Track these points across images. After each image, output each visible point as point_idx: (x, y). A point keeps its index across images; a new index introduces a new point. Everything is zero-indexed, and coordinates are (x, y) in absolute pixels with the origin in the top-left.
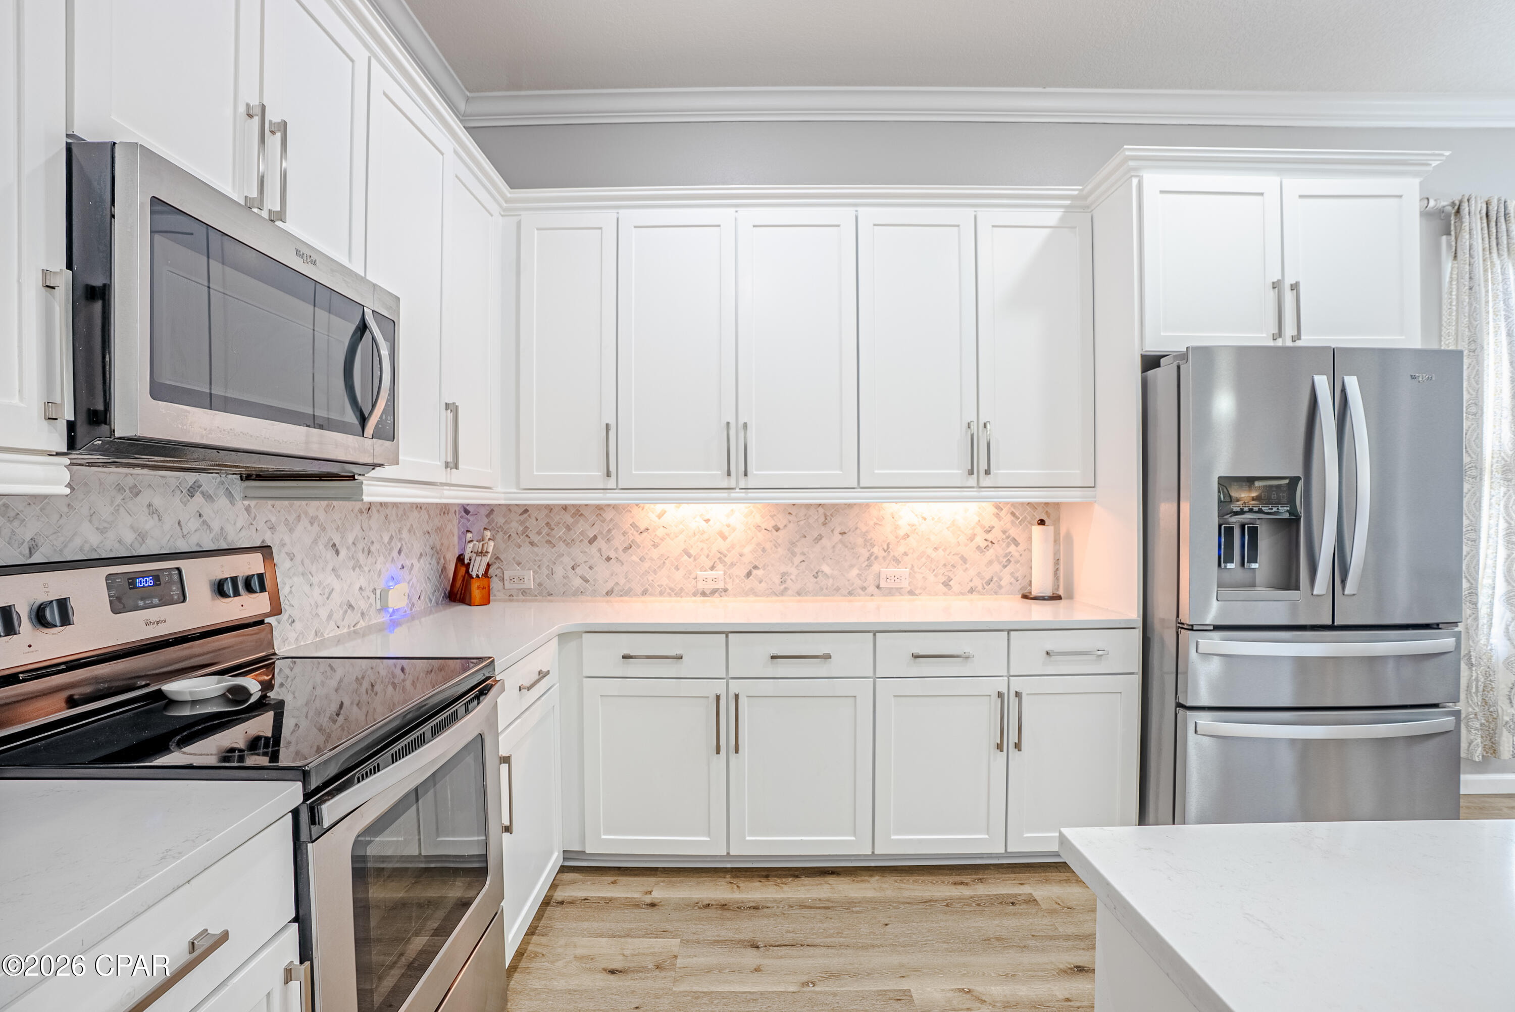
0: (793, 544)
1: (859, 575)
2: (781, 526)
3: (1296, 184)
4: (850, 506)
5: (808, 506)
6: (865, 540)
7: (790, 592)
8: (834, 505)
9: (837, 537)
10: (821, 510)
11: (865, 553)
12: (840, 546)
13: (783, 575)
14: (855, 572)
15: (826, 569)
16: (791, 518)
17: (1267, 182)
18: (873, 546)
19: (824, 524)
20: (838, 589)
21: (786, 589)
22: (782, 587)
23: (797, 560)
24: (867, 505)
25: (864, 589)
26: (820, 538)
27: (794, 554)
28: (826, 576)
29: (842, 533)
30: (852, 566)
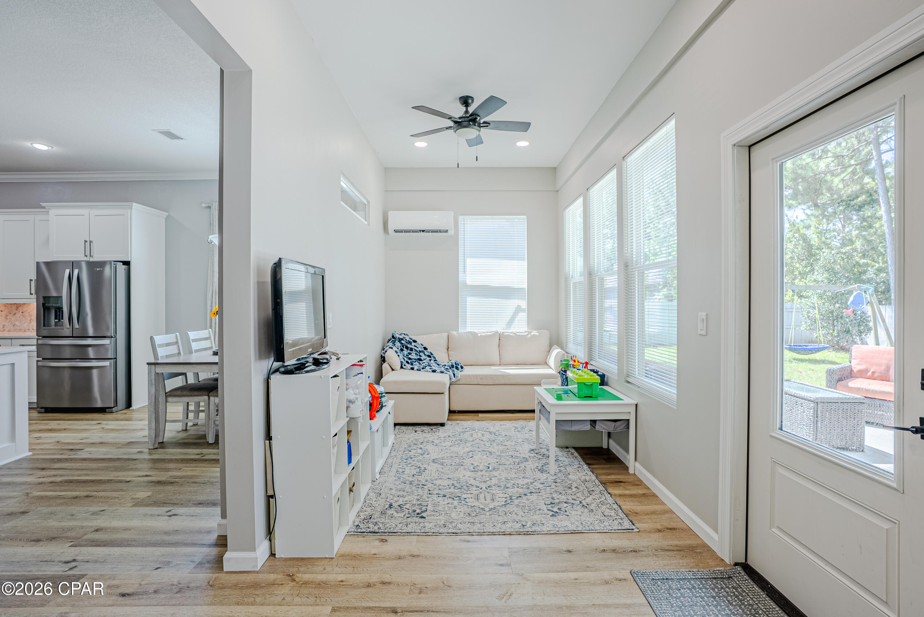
0: (7, 316)
1: (27, 326)
2: (3, 310)
3: (94, 212)
4: (25, 304)
5: (11, 304)
6: (30, 315)
7: (5, 331)
8: (19, 304)
9: (21, 314)
10: (15, 305)
11: (29, 318)
12: (22, 316)
13: (4, 325)
14: (26, 324)
15: (17, 323)
16: (6, 308)
17: (85, 212)
18: (31, 316)
19: (16, 310)
20: (21, 330)
21: (4, 330)
22: (3, 329)
23: (8, 320)
24: (30, 304)
25: (29, 330)
26: (15, 314)
27: (7, 319)
28: (17, 326)
29: (22, 312)
30: (25, 323)
